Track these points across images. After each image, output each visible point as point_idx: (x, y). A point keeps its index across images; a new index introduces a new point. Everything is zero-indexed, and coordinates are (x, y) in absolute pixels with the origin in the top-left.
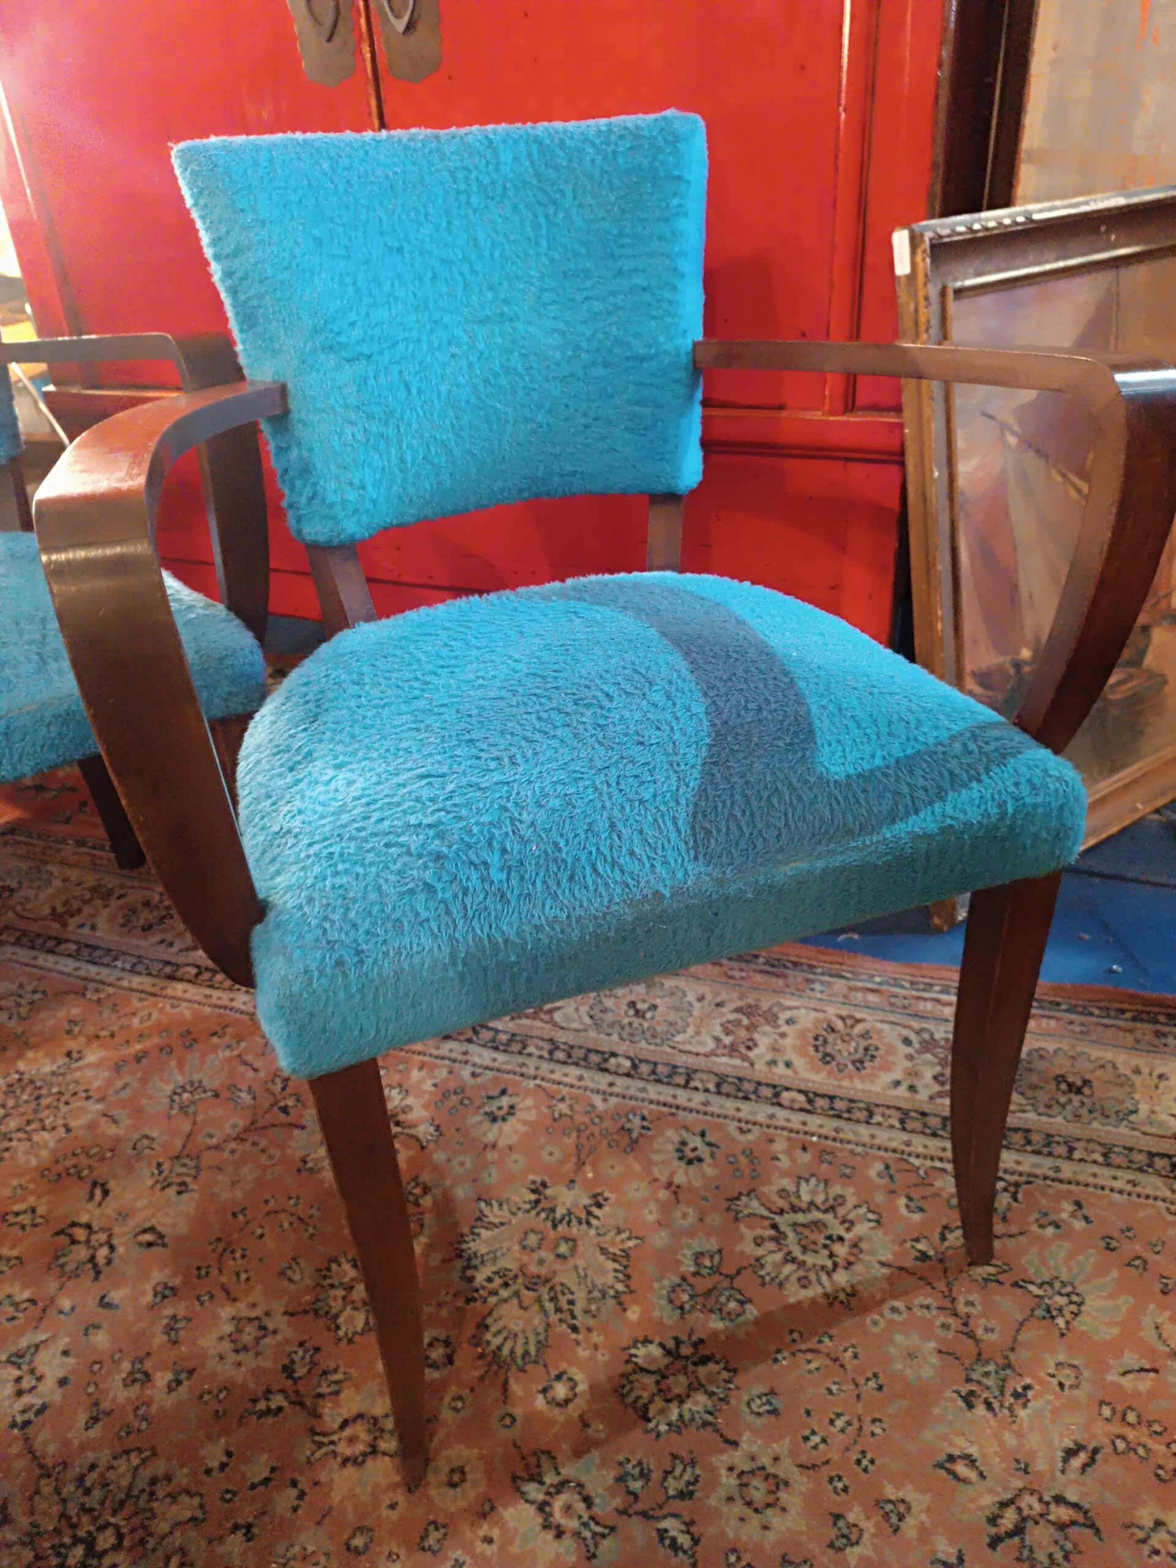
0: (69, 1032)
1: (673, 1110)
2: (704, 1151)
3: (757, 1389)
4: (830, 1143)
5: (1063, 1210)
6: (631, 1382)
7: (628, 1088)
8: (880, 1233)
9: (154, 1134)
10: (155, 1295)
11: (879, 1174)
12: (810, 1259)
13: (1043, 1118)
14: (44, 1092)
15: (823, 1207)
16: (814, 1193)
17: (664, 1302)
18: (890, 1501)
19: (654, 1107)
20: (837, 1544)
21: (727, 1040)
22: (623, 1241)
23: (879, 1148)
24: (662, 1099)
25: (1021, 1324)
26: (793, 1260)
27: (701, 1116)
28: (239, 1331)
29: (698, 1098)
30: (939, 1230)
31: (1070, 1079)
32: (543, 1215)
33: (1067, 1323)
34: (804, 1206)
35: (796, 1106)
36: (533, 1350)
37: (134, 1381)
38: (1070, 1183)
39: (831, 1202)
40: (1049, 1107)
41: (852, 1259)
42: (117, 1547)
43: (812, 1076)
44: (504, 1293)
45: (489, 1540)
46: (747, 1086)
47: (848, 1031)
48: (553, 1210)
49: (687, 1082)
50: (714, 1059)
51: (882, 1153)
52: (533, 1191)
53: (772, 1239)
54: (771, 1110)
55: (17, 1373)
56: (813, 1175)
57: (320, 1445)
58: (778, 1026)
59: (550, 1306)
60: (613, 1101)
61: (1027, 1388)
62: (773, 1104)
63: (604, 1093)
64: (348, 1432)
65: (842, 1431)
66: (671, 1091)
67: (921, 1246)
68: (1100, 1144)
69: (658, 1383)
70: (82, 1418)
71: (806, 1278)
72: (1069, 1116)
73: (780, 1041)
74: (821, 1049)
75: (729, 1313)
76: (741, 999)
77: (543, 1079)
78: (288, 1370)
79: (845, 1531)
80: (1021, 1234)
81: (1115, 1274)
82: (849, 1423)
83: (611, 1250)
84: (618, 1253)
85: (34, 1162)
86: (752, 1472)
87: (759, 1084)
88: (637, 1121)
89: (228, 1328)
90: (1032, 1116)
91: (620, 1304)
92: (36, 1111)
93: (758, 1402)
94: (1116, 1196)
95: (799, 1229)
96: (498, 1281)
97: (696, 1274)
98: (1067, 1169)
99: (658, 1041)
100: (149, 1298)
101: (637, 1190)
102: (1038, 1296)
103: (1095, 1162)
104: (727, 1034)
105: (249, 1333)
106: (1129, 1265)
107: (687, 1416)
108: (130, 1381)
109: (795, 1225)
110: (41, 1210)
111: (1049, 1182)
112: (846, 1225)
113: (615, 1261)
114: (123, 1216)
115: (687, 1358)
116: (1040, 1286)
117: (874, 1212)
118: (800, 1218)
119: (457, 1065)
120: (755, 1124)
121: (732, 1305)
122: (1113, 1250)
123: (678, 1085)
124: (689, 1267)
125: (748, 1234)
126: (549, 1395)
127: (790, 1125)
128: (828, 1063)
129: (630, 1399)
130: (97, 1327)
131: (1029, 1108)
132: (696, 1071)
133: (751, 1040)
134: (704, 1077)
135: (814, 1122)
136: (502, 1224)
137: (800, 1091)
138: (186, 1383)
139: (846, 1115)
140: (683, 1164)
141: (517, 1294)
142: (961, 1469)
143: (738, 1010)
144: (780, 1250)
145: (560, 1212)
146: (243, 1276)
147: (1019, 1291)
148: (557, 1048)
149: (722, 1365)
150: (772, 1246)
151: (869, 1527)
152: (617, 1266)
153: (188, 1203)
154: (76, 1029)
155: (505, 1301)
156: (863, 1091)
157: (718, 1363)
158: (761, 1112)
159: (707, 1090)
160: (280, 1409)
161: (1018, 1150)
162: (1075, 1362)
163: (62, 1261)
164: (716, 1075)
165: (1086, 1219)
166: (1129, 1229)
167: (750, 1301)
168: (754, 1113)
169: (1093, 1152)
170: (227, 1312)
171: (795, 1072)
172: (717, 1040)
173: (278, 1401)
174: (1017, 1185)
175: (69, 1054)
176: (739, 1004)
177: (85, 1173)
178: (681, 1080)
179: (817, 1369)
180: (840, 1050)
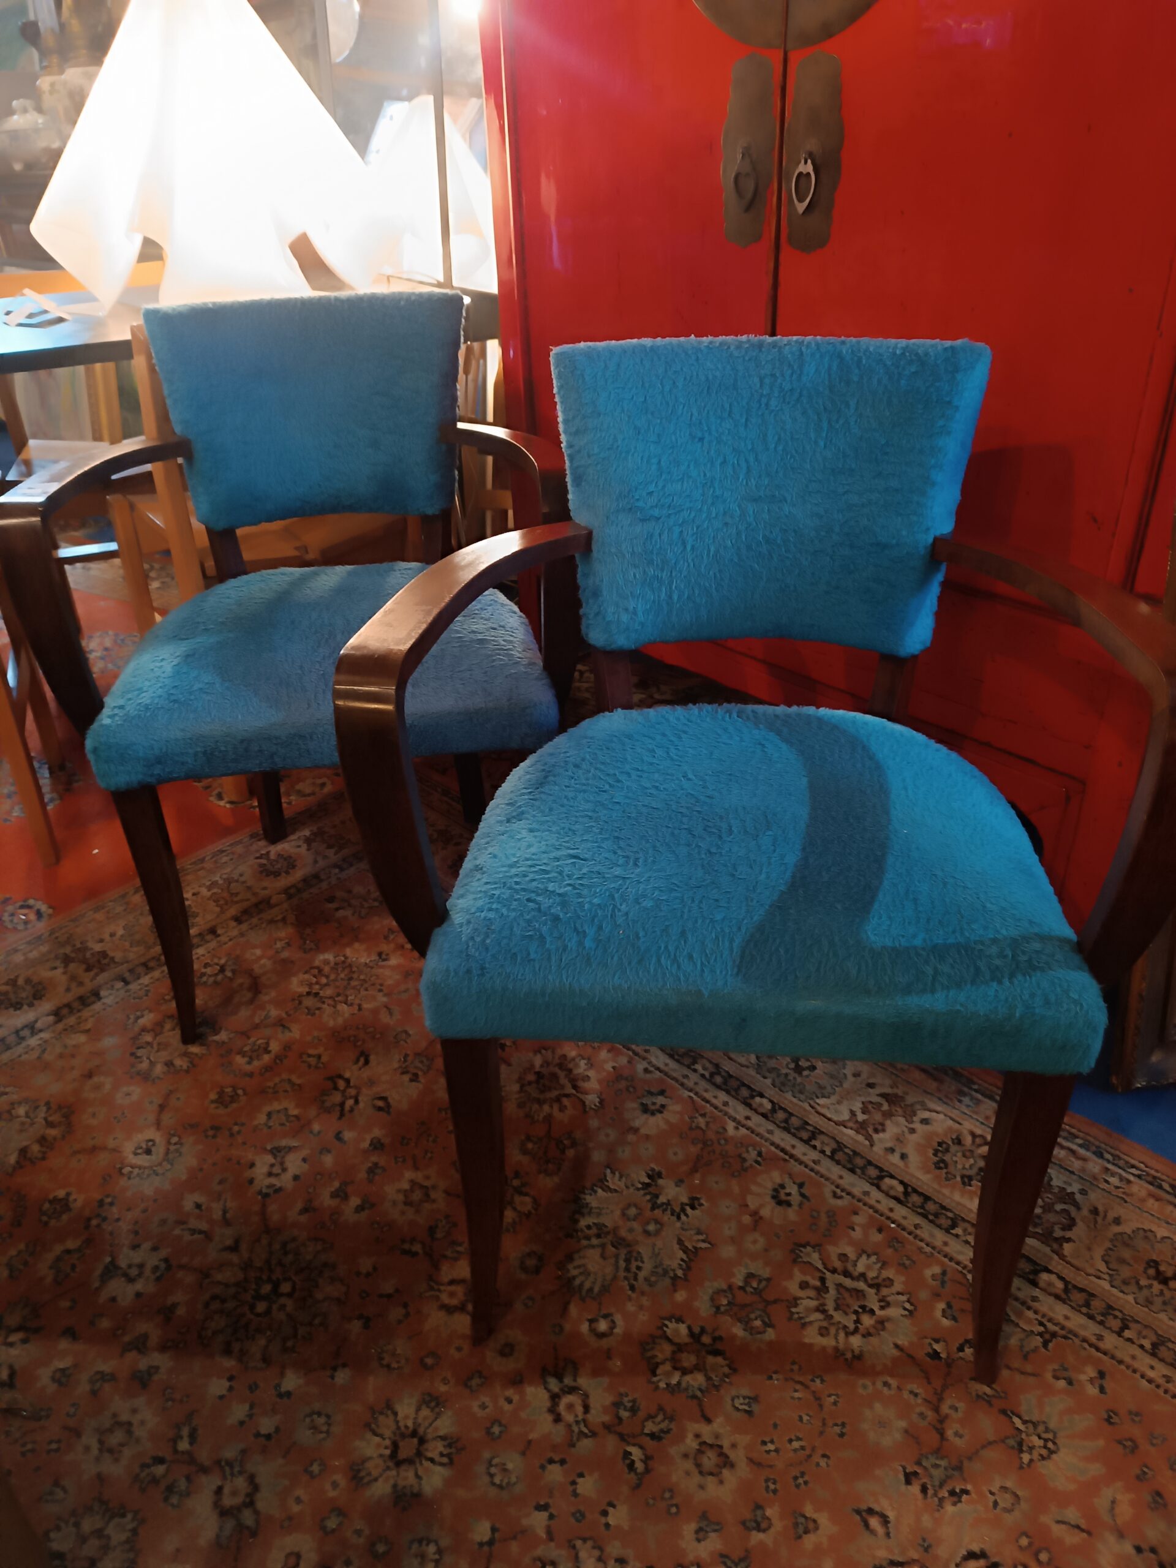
0: (386, 938)
1: (787, 1157)
2: (795, 1198)
3: (745, 1391)
4: (905, 1234)
5: (1084, 1373)
6: (654, 1343)
7: (759, 1125)
8: (907, 1322)
9: (411, 1032)
10: (370, 1145)
11: (933, 1275)
12: (838, 1316)
13: (1114, 1291)
14: (355, 976)
15: (870, 1282)
16: (869, 1267)
17: (706, 1298)
18: (804, 1516)
19: (773, 1148)
20: (748, 1524)
21: (861, 1117)
22: (698, 1241)
23: (945, 1256)
24: (782, 1144)
25: (990, 1443)
26: (824, 1312)
27: (807, 1170)
28: (412, 1190)
29: (815, 1155)
30: (961, 1341)
31: (1162, 1268)
32: (648, 1197)
33: (1031, 1461)
34: (856, 1274)
35: (892, 1193)
36: (596, 1289)
37: (337, 1196)
38: (1105, 1353)
39: (880, 1281)
40: (1125, 1282)
41: (872, 1331)
42: (290, 1295)
43: (919, 1174)
44: (595, 1241)
45: (510, 1401)
46: (859, 1162)
47: (973, 1148)
48: (657, 1196)
49: (810, 1139)
50: (842, 1128)
51: (946, 1260)
52: (649, 1177)
53: (816, 1288)
54: (867, 1187)
55: (273, 1161)
56: (875, 1254)
57: (432, 1289)
58: (912, 1122)
59: (622, 1264)
60: (743, 1131)
61: (967, 1492)
62: (872, 1184)
63: (739, 1123)
64: (452, 1288)
65: (795, 1450)
66: (795, 1141)
67: (936, 1347)
68: (1156, 1333)
69: (674, 1352)
70: (299, 1205)
71: (826, 1328)
72: (1140, 1300)
73: (907, 1135)
74: (940, 1155)
75: (752, 1328)
76: (892, 1087)
77: (696, 1094)
78: (432, 1230)
79: (759, 1519)
80: (1033, 1375)
81: (1101, 1443)
82: (803, 1448)
83: (687, 1244)
84: (690, 1247)
85: (331, 1023)
86: (711, 1446)
87: (870, 1163)
88: (753, 1154)
89: (406, 1186)
90: (1106, 1285)
91: (674, 1285)
92: (345, 988)
93: (741, 1400)
94: (1144, 1382)
95: (842, 1290)
96: (594, 1231)
97: (741, 1288)
98: (1110, 1341)
99: (802, 1097)
100: (366, 1145)
101: (727, 1207)
102: (1018, 1429)
103: (1142, 1347)
104: (863, 1113)
105: (417, 1196)
106: (1120, 1442)
107: (684, 1385)
108: (334, 1195)
109: (839, 1286)
110: (324, 1059)
111: (1086, 1345)
112: (882, 1304)
113: (685, 1252)
114: (371, 1082)
115: (704, 1345)
116: (1025, 1422)
117: (912, 1304)
118: (848, 1282)
119: (636, 1058)
120: (849, 1194)
121: (758, 1323)
122: (1111, 1423)
123: (801, 1139)
124: (739, 1281)
125: (798, 1276)
126: (593, 1325)
127: (879, 1207)
128: (940, 1168)
129: (649, 1354)
130: (329, 1151)
131: (1106, 1277)
132: (822, 1133)
133: (882, 1125)
134: (826, 1139)
135: (900, 1212)
136: (616, 1191)
137: (902, 1182)
138: (367, 1211)
139: (931, 1217)
140: (773, 1203)
141: (603, 1246)
142: (874, 1522)
143: (882, 1095)
144: (817, 1299)
145: (662, 1199)
146: (429, 1155)
147: (1002, 1417)
148: (719, 1073)
149: (727, 1362)
150: (812, 1293)
151: (778, 1525)
152: (684, 1257)
153: (414, 1090)
154: (392, 937)
155: (593, 1247)
156: (959, 1204)
157: (725, 1359)
158: (859, 1186)
159: (823, 1152)
160: (415, 1254)
161: (1073, 1308)
162: (1019, 1493)
163: (325, 1098)
164: (837, 1142)
165: (1102, 1389)
166: (1137, 1414)
167: (771, 1326)
168: (853, 1185)
169: (1144, 1337)
170: (409, 1175)
171: (907, 1166)
172: (853, 1113)
173: (417, 1248)
174: (1054, 1335)
175: (380, 954)
176: (888, 1090)
177: (359, 1043)
178: (805, 1135)
179: (799, 1399)
180: (956, 1162)
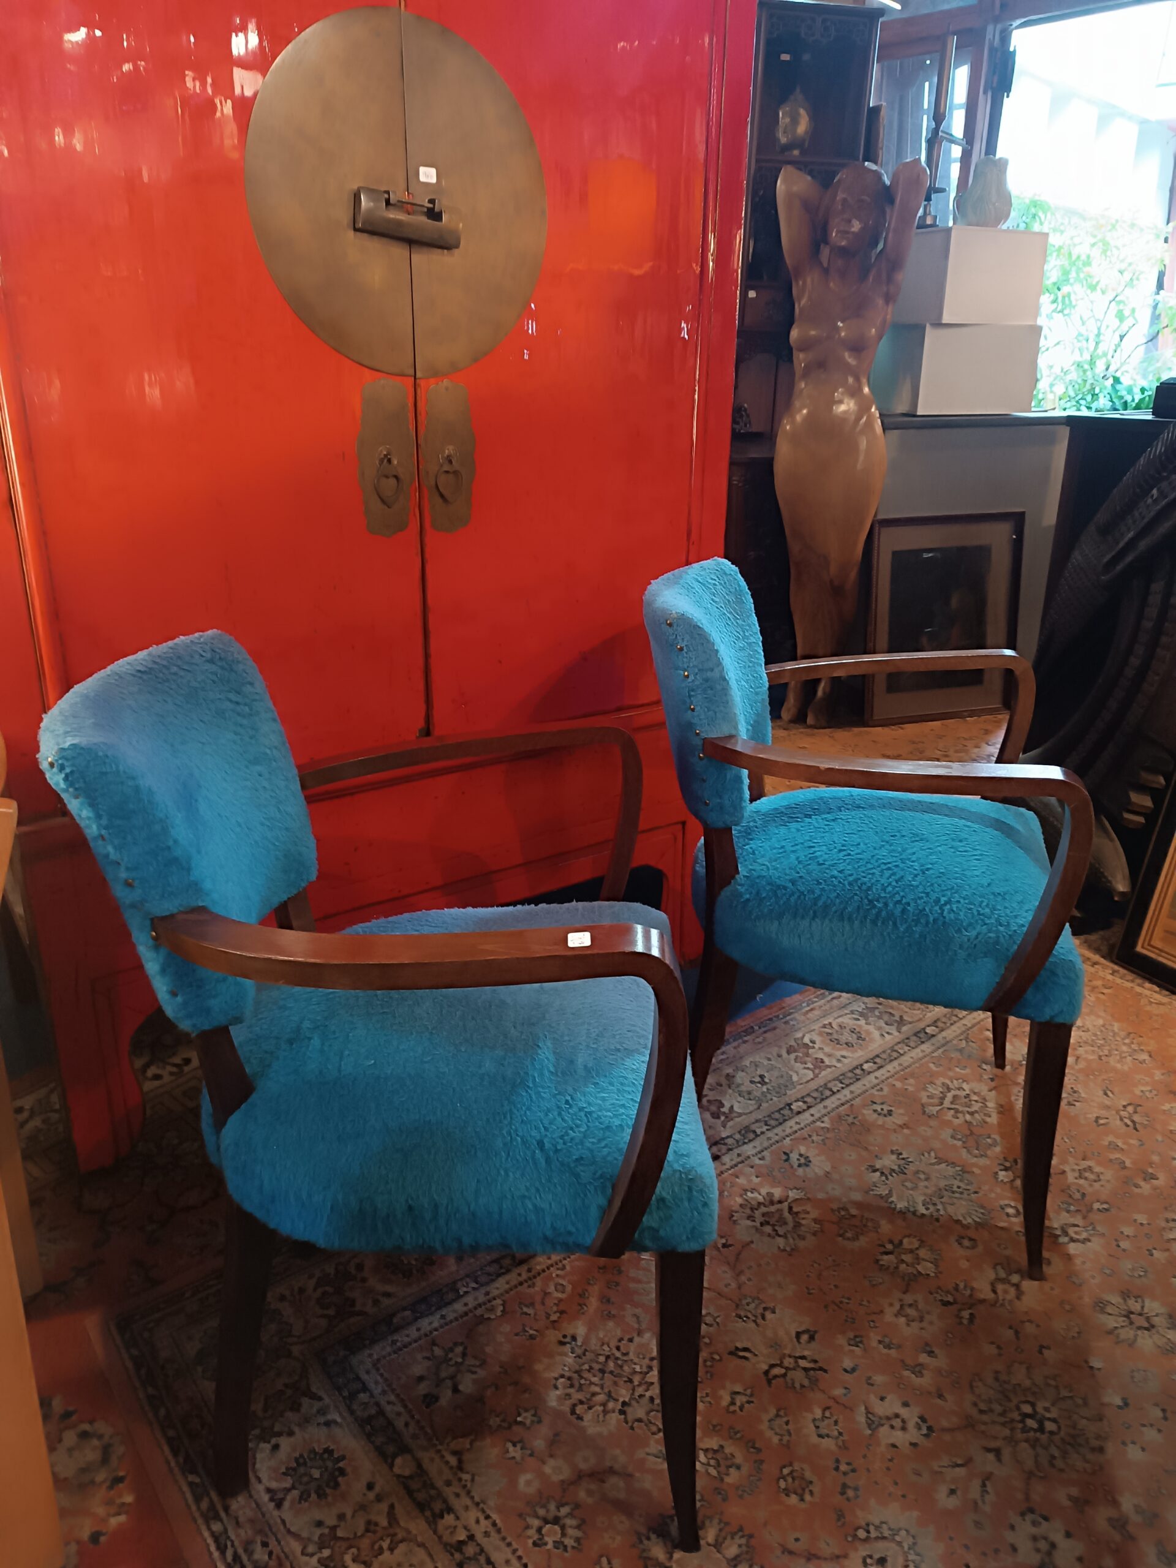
1: (848, 1104)
2: (886, 1107)
4: (907, 1070)
7: (818, 1112)
8: (971, 1084)
12: (974, 1108)
15: (946, 1091)
16: (935, 1089)
17: (975, 1159)
18: (1109, 1145)
19: (840, 1110)
20: (1122, 1166)
21: (810, 1066)
22: (929, 1156)
23: (920, 1060)
32: (894, 1174)
36: (982, 1211)
37: (920, 1372)
39: (944, 1087)
43: (858, 1055)
44: (939, 1207)
46: (849, 1075)
47: (834, 1030)
49: (831, 1091)
50: (820, 1076)
51: (923, 1060)
52: (874, 1172)
54: (872, 1076)
56: (924, 1084)
58: (813, 1047)
62: (868, 1074)
73: (825, 1051)
74: (840, 1043)
76: (780, 1048)
77: (788, 1136)
83: (933, 1162)
84: (936, 1160)
87: (850, 1071)
91: (968, 1173)
95: (955, 1103)
96: (930, 1206)
97: (964, 1143)
99: (791, 1086)
100: (857, 1350)
101: (897, 1138)
104: (805, 1064)
110: (738, 1389)
114: (776, 1345)
118: (948, 1099)
119: (747, 1162)
132: (825, 1084)
133: (816, 1059)
134: (832, 1084)
135: (889, 1068)
136: (890, 1191)
137: (865, 1062)
138: (934, 1349)
139: (892, 1058)
140: (889, 1117)
141: (943, 1203)
143: (788, 1053)
144: (964, 1113)
145: (895, 1168)
150: (960, 1115)
152: (944, 1164)
154: (532, 1333)
155: (945, 1208)
156: (880, 1046)
158: (871, 1079)
159: (842, 1088)
164: (833, 1080)
168: (869, 1082)
171: (851, 1057)
172: (806, 1069)
175: (562, 1343)
176: (784, 1050)
178: (828, 1092)
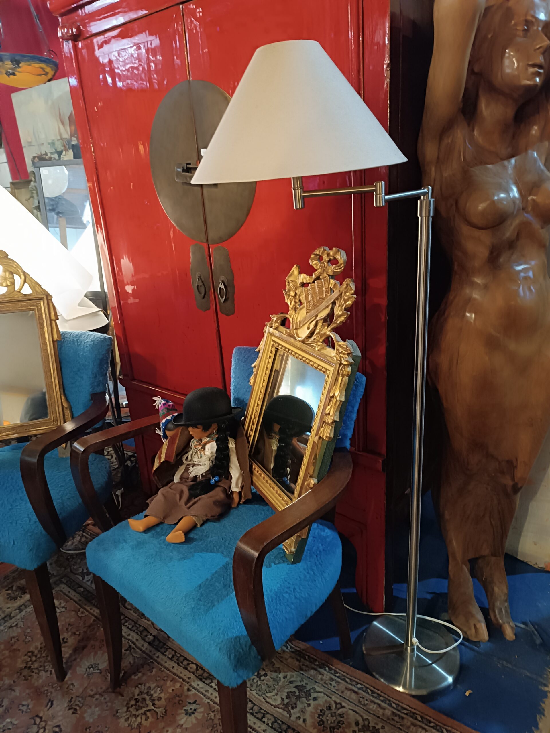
9: (75, 684)
21: (286, 701)
29: (263, 727)
46: (284, 727)
47: (335, 711)
49: (262, 718)
50: (277, 709)
58: (309, 700)
73: (307, 708)
74: (321, 717)
76: (301, 682)
77: (211, 700)
87: (289, 727)
99: (260, 693)
110: (30, 706)
114: (53, 717)
119: (184, 683)
123: (258, 718)
128: (320, 725)
132: (268, 713)
133: (296, 704)
134: (269, 717)
143: (296, 687)
153: (74, 719)
154: (70, 629)
159: (268, 724)
164: (275, 717)
171: (306, 725)
172: (282, 699)
176: (299, 684)
178: (260, 716)
180: (328, 720)
